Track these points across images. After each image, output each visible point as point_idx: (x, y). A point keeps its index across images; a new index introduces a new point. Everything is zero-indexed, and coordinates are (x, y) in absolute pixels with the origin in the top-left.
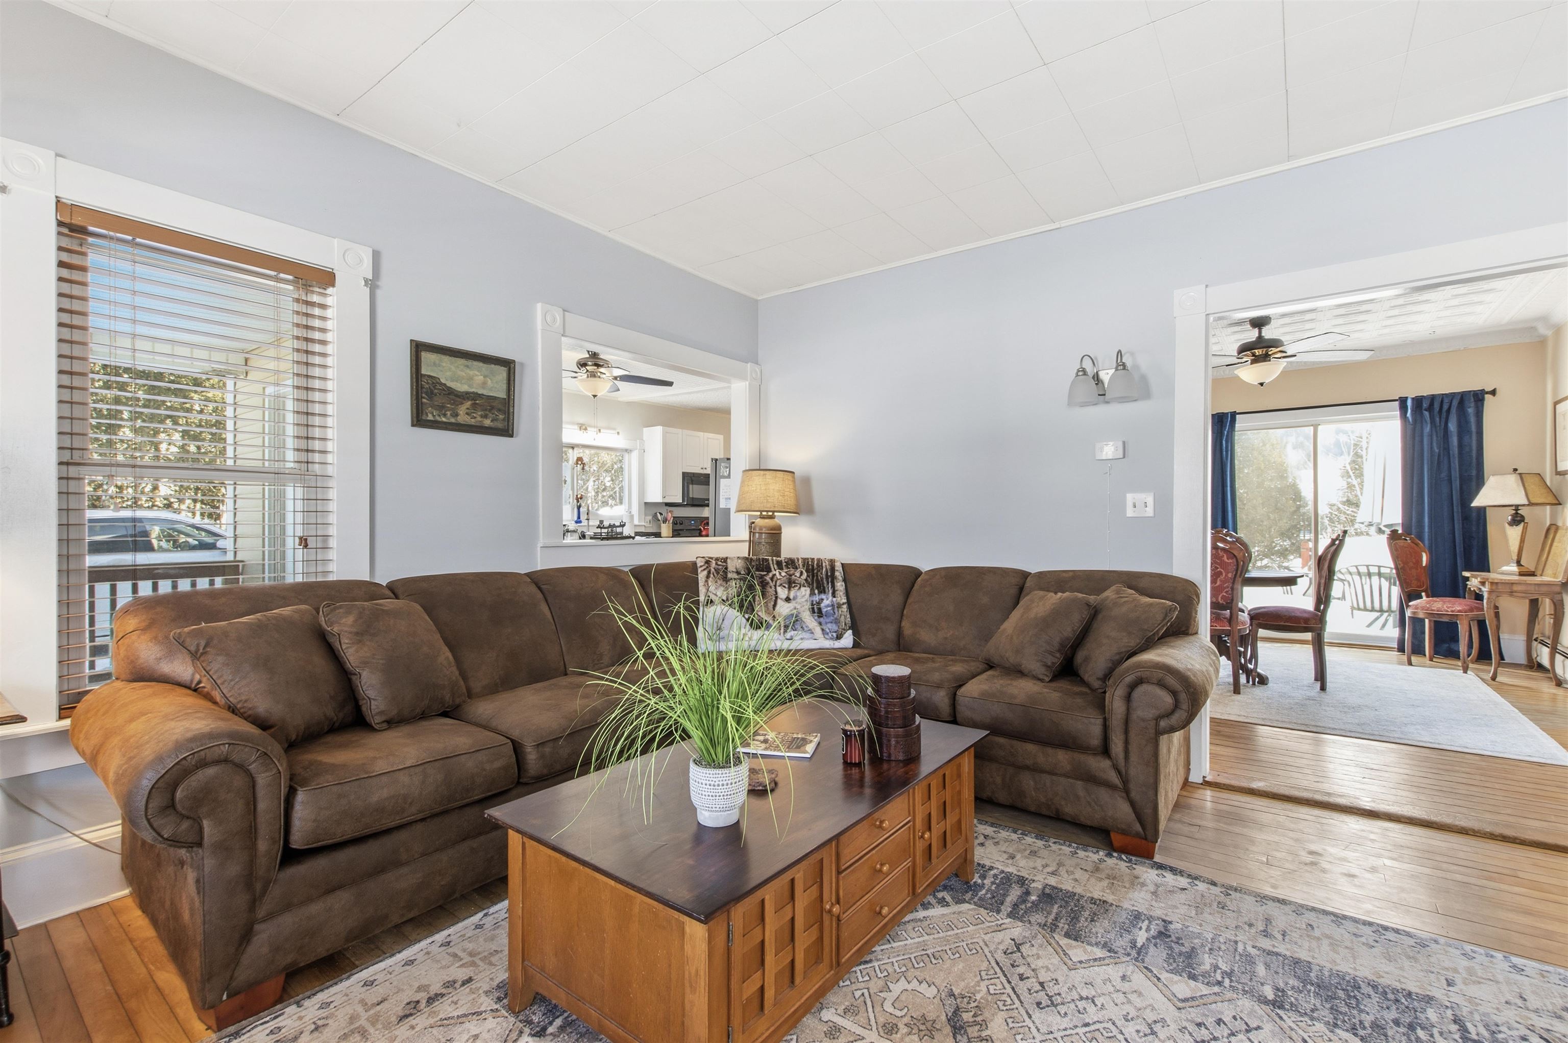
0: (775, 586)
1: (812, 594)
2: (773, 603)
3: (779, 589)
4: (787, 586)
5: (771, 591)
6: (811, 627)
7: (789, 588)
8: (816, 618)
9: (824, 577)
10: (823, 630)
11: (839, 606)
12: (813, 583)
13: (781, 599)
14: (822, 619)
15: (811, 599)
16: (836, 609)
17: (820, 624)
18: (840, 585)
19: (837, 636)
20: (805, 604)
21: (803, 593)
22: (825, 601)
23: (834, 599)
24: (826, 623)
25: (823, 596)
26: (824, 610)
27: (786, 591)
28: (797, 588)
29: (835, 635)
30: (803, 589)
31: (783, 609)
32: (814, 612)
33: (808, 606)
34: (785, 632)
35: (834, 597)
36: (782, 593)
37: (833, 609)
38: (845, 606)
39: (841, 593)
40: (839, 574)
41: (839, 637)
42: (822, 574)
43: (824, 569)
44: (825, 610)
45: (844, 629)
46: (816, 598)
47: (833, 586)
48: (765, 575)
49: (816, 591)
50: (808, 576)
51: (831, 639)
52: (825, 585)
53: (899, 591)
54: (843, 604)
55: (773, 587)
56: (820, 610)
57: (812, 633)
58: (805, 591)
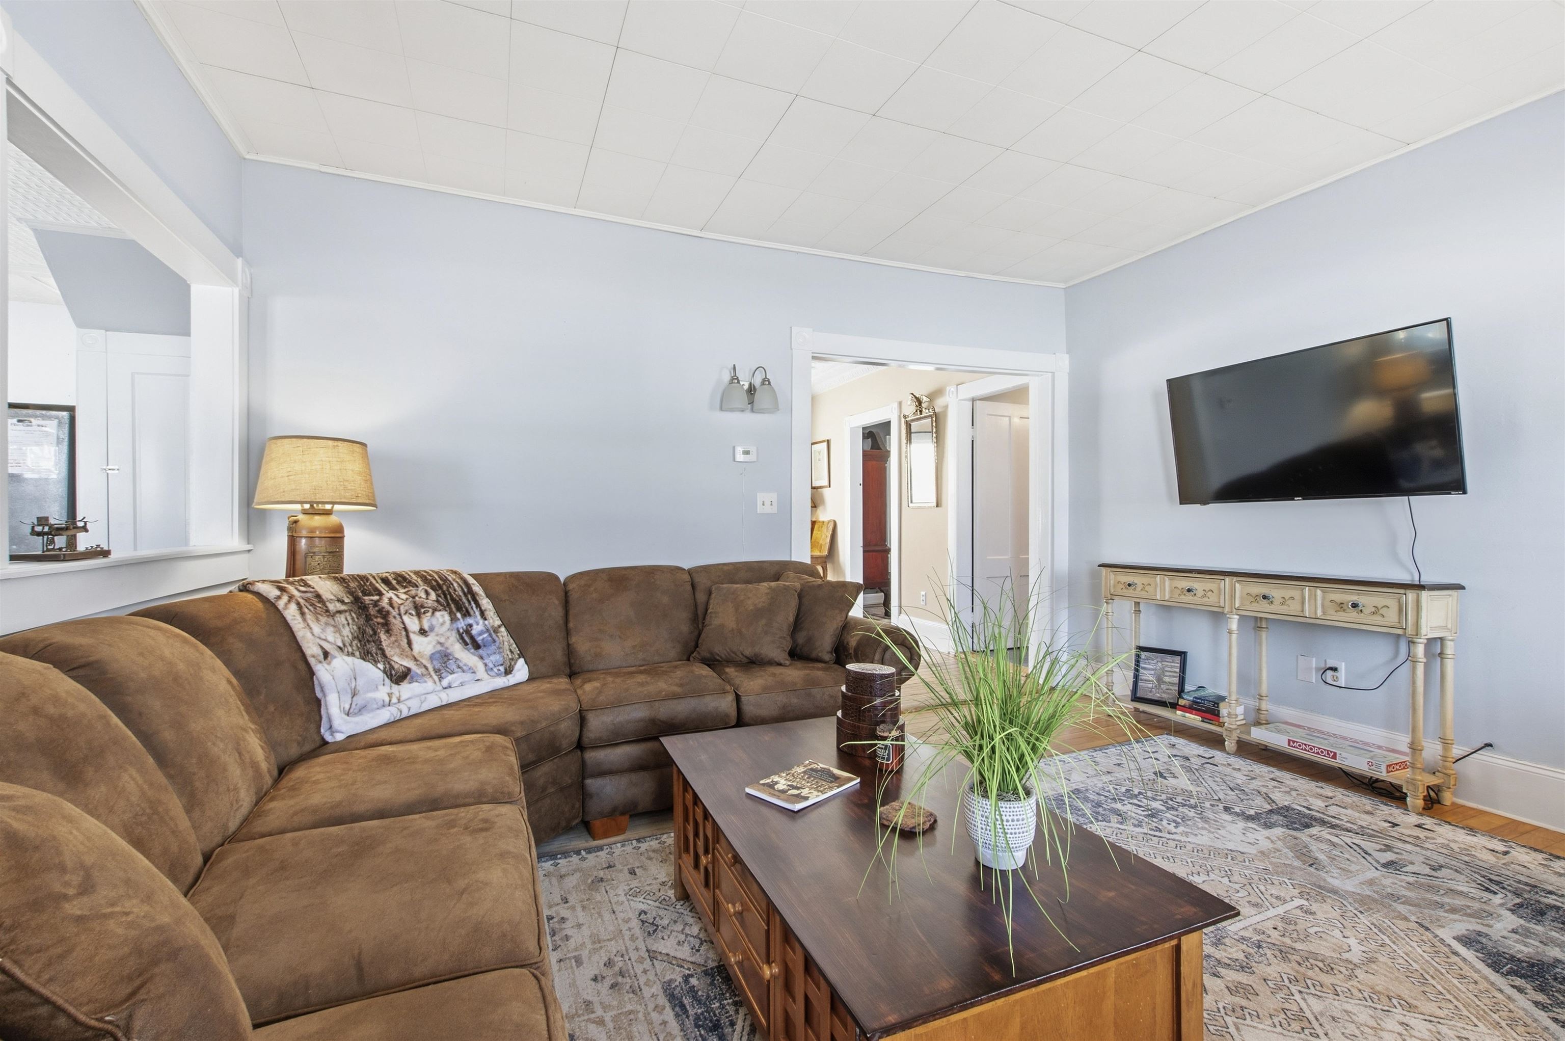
0: (400, 614)
1: (454, 619)
2: (406, 641)
3: (406, 618)
4: (414, 613)
5: (396, 623)
6: (470, 664)
7: (419, 615)
8: (472, 650)
9: (461, 594)
10: (486, 665)
11: (496, 631)
12: (448, 605)
13: (414, 633)
14: (480, 651)
15: (455, 625)
16: (494, 635)
17: (481, 658)
18: (486, 603)
19: (506, 669)
20: (449, 634)
21: (441, 620)
22: (475, 627)
23: (486, 622)
24: (489, 655)
25: (470, 621)
26: (479, 639)
27: (415, 619)
28: (429, 614)
29: (502, 669)
30: (438, 614)
31: (423, 646)
32: (466, 644)
33: (454, 637)
34: (441, 678)
35: (485, 619)
36: (412, 623)
37: (490, 635)
38: (503, 629)
39: (492, 614)
40: (477, 588)
41: (508, 671)
42: (455, 590)
43: (455, 585)
44: (481, 638)
45: (512, 659)
46: (462, 624)
47: (478, 605)
48: (378, 601)
49: (459, 615)
50: (438, 595)
51: (498, 675)
52: (467, 605)
53: (557, 602)
54: (499, 627)
55: (398, 617)
56: (472, 638)
57: (474, 672)
58: (443, 617)
